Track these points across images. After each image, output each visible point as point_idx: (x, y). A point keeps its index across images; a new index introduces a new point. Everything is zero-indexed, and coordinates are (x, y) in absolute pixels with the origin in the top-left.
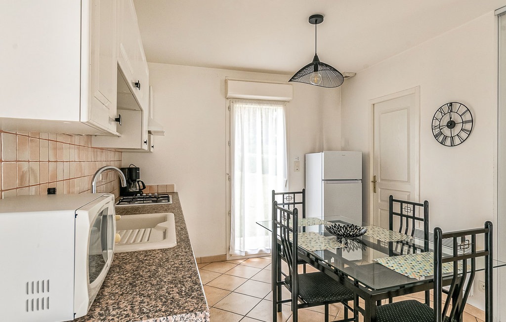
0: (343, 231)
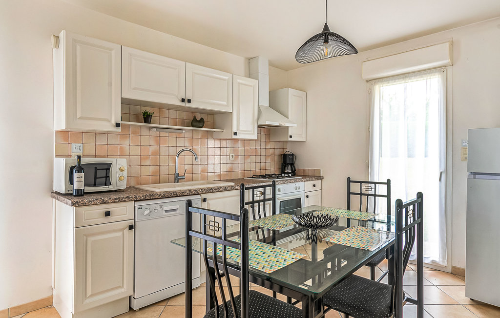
0: (315, 221)
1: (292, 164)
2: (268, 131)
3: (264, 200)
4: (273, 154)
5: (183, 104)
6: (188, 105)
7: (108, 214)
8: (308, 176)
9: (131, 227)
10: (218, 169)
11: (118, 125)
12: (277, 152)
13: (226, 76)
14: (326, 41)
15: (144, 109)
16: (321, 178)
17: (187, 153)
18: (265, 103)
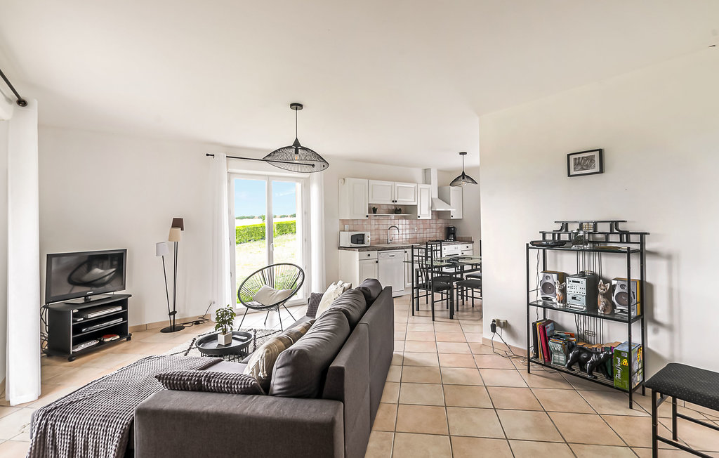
1: (454, 234)
2: (438, 215)
3: (436, 250)
4: (441, 227)
5: (393, 203)
6: (396, 203)
7: (369, 255)
8: (463, 240)
9: (377, 262)
10: (408, 237)
11: (367, 216)
12: (444, 226)
13: (413, 185)
14: (463, 179)
15: (374, 206)
16: (473, 242)
17: (394, 228)
18: (436, 196)
